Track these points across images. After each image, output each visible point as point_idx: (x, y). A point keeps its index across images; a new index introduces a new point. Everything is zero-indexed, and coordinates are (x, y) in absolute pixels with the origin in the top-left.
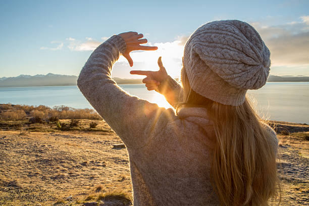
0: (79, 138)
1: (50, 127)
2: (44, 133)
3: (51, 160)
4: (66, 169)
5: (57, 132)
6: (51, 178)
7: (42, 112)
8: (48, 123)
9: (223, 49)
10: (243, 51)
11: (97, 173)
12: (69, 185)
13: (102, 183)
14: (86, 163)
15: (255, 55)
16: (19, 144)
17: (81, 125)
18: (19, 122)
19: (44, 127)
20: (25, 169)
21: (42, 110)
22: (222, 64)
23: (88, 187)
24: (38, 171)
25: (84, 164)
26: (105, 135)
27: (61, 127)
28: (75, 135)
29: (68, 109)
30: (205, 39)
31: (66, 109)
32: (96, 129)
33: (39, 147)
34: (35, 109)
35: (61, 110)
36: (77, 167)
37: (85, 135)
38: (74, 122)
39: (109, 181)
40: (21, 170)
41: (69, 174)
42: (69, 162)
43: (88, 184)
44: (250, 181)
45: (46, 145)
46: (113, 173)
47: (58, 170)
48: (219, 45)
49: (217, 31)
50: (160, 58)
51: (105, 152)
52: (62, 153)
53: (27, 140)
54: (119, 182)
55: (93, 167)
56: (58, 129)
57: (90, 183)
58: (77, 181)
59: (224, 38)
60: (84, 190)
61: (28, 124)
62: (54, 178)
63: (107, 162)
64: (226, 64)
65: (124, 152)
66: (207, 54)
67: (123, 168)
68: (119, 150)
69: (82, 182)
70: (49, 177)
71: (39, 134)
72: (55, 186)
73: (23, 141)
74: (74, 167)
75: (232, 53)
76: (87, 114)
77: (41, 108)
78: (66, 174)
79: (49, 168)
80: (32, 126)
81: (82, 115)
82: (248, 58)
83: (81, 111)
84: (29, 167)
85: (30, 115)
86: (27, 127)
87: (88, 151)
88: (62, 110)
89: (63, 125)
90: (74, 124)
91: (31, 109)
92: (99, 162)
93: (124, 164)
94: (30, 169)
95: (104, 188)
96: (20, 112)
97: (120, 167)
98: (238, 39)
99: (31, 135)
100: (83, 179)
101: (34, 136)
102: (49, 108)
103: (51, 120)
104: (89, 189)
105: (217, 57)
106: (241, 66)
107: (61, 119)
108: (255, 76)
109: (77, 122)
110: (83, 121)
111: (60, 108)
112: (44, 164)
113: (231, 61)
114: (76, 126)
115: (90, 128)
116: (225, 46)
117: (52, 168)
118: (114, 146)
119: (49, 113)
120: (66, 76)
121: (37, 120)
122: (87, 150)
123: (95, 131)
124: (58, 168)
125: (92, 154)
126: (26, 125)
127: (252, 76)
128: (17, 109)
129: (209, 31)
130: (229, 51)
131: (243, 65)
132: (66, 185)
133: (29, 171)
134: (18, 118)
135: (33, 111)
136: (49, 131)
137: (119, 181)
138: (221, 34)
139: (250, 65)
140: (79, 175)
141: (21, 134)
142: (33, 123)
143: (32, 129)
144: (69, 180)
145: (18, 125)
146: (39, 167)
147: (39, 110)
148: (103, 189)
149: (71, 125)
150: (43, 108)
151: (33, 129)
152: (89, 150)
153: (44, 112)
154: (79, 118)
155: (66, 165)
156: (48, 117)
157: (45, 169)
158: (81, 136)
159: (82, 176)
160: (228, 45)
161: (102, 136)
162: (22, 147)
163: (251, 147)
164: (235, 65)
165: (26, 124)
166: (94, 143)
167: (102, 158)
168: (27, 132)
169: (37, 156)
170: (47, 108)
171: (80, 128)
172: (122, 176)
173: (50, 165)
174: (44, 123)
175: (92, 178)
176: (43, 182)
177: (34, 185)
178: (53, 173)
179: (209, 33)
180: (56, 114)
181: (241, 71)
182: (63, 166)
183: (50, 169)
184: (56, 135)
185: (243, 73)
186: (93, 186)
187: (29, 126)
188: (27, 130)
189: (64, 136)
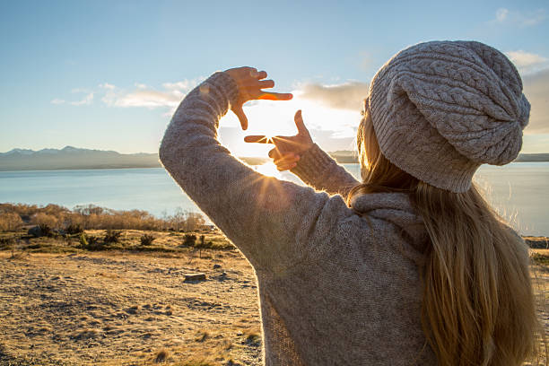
0: (122, 262)
1: (66, 244)
2: (57, 255)
3: (71, 305)
4: (98, 320)
5: (81, 253)
6: (71, 338)
7: (53, 217)
8: (64, 236)
9: (452, 86)
10: (488, 94)
11: (156, 327)
12: (105, 349)
13: (167, 345)
14: (136, 308)
15: (508, 103)
16: (8, 276)
17: (124, 240)
18: (8, 235)
19: (56, 245)
20: (21, 322)
21: (52, 213)
22: (448, 112)
23: (141, 353)
24: (47, 325)
25: (133, 311)
26: (170, 257)
27: (87, 243)
28: (113, 259)
29: (102, 211)
30: (419, 67)
31: (97, 211)
32: (153, 247)
33: (47, 280)
34: (39, 211)
35: (88, 213)
36: (119, 316)
37: (133, 258)
38: (112, 235)
39: (179, 341)
40: (13, 323)
41: (105, 329)
42: (104, 307)
43: (139, 348)
44: (491, 327)
45: (61, 277)
46: (185, 327)
47: (84, 322)
48: (446, 80)
49: (442, 56)
50: (299, 112)
51: (170, 289)
52: (92, 291)
53: (25, 268)
54: (197, 344)
55: (148, 316)
56: (83, 247)
57: (144, 346)
58: (119, 342)
59: (455, 68)
60: (133, 359)
61: (26, 239)
62: (77, 339)
63: (174, 307)
64: (457, 112)
65: (204, 288)
66: (423, 93)
67: (204, 317)
68: (196, 286)
69: (129, 345)
70: (67, 336)
71: (48, 257)
72: (79, 352)
73: (17, 270)
74: (113, 316)
75: (469, 95)
76: (135, 220)
77: (50, 210)
78: (98, 331)
79: (67, 320)
80: (33, 242)
81: (126, 222)
82: (496, 106)
83: (126, 214)
84: (29, 318)
85: (31, 222)
86: (23, 243)
87: (138, 288)
88: (91, 213)
89: (91, 240)
90: (112, 239)
91: (33, 210)
92: (160, 308)
93: (205, 310)
94: (31, 322)
95: (171, 355)
96: (12, 218)
97: (198, 315)
98: (482, 72)
99: (33, 259)
100: (130, 339)
101: (37, 260)
102: (66, 210)
103: (70, 230)
104: (142, 357)
105: (441, 101)
106: (482, 120)
107: (89, 229)
108: (504, 139)
109: (118, 235)
110: (128, 233)
111: (86, 210)
112: (57, 313)
113: (467, 110)
114: (116, 241)
115: (142, 244)
116: (456, 83)
117: (72, 319)
118: (186, 277)
119: (66, 219)
120: (99, 151)
121: (44, 231)
122: (137, 285)
123: (150, 250)
124: (84, 319)
125: (146, 292)
126: (23, 241)
127: (498, 140)
128: (6, 212)
129: (428, 55)
130: (464, 91)
131: (486, 118)
132: (99, 350)
133: (28, 325)
134: (6, 228)
135: (36, 215)
136: (65, 252)
137: (197, 340)
138: (450, 61)
139: (497, 120)
140: (123, 331)
141: (13, 257)
142: (36, 236)
143: (33, 247)
144: (104, 340)
145: (7, 241)
146: (48, 318)
147: (47, 214)
148: (169, 356)
149: (105, 240)
150: (54, 210)
151: (36, 248)
152: (140, 285)
153: (57, 217)
154: (122, 227)
155: (98, 312)
156: (64, 226)
157: (59, 321)
158: (125, 261)
159: (130, 333)
160: (462, 81)
161: (164, 259)
162: (14, 281)
163: (489, 266)
164: (474, 117)
165: (22, 238)
166: (149, 272)
167: (164, 299)
168: (25, 254)
169: (44, 297)
170: (62, 210)
171: (123, 245)
172: (203, 332)
173: (69, 314)
174: (56, 237)
175: (148, 336)
176: (56, 345)
177: (38, 352)
178: (74, 328)
179: (428, 58)
180: (79, 220)
181: (480, 129)
182: (93, 315)
183: (69, 322)
184: (80, 258)
185: (484, 132)
186: (149, 351)
187: (28, 243)
188: (24, 249)
189: (94, 259)
